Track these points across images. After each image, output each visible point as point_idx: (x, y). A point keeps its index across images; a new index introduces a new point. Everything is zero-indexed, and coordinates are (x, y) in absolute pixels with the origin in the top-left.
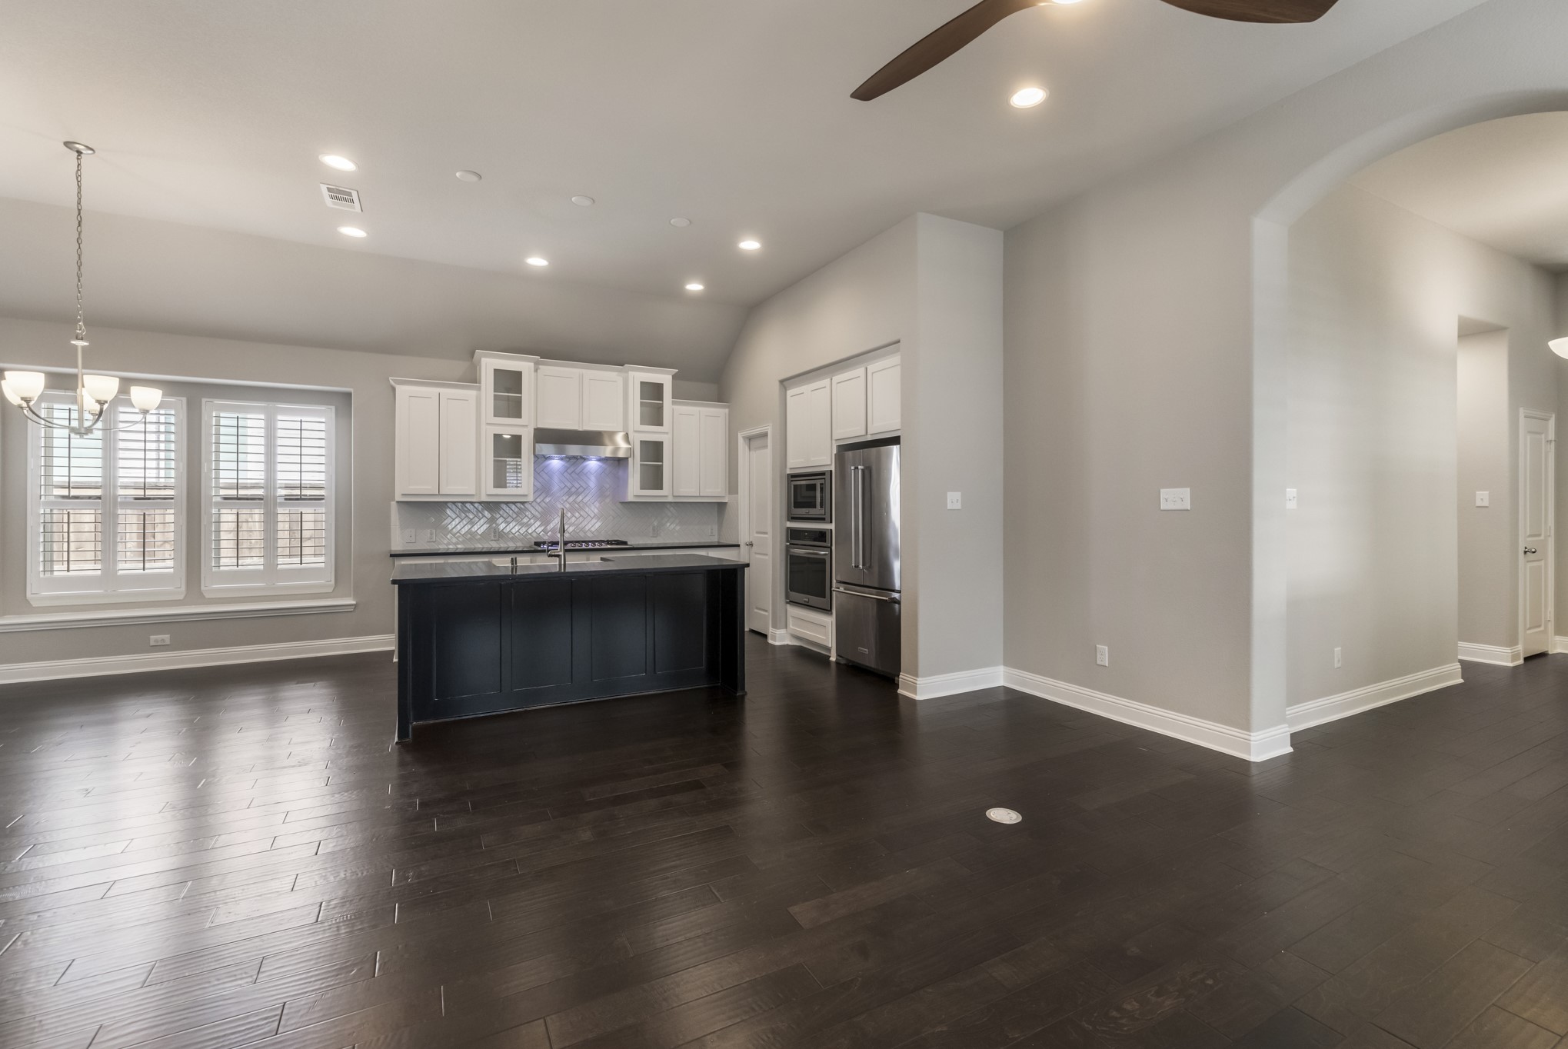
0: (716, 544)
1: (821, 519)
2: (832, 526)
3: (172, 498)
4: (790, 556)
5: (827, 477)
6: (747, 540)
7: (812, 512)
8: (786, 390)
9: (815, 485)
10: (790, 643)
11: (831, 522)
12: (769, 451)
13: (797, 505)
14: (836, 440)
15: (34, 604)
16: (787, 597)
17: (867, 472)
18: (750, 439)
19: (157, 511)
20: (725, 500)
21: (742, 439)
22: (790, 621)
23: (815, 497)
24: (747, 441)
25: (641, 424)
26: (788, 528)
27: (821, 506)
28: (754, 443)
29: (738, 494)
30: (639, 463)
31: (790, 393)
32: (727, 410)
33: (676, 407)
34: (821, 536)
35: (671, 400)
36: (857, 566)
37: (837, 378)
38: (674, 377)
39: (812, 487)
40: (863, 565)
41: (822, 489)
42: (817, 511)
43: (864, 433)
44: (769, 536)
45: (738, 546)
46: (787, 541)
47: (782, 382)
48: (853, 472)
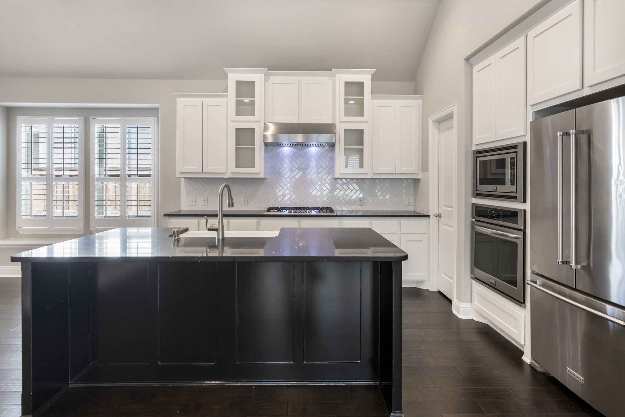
0: (413, 214)
1: (513, 198)
2: (527, 206)
3: (77, 176)
4: (475, 232)
5: (520, 150)
6: (436, 212)
7: (500, 189)
8: (472, 68)
9: (504, 160)
10: (476, 319)
11: (525, 201)
12: (454, 132)
13: (484, 181)
14: (532, 106)
15: (21, 233)
16: (472, 272)
17: (584, 138)
18: (439, 122)
19: (70, 183)
20: (419, 177)
21: (432, 123)
22: (475, 297)
23: (504, 174)
24: (437, 124)
25: (345, 116)
26: (473, 204)
27: (512, 183)
28: (444, 125)
29: (428, 171)
30: (343, 147)
31: (475, 69)
32: (420, 101)
33: (375, 101)
34: (512, 215)
35: (370, 95)
36: (566, 263)
37: (532, 33)
38: (374, 78)
39: (501, 163)
40: (577, 263)
41: (512, 164)
42: (507, 188)
43: (578, 87)
44: (454, 210)
45: (428, 216)
46: (473, 217)
47: (467, 59)
48: (560, 140)
